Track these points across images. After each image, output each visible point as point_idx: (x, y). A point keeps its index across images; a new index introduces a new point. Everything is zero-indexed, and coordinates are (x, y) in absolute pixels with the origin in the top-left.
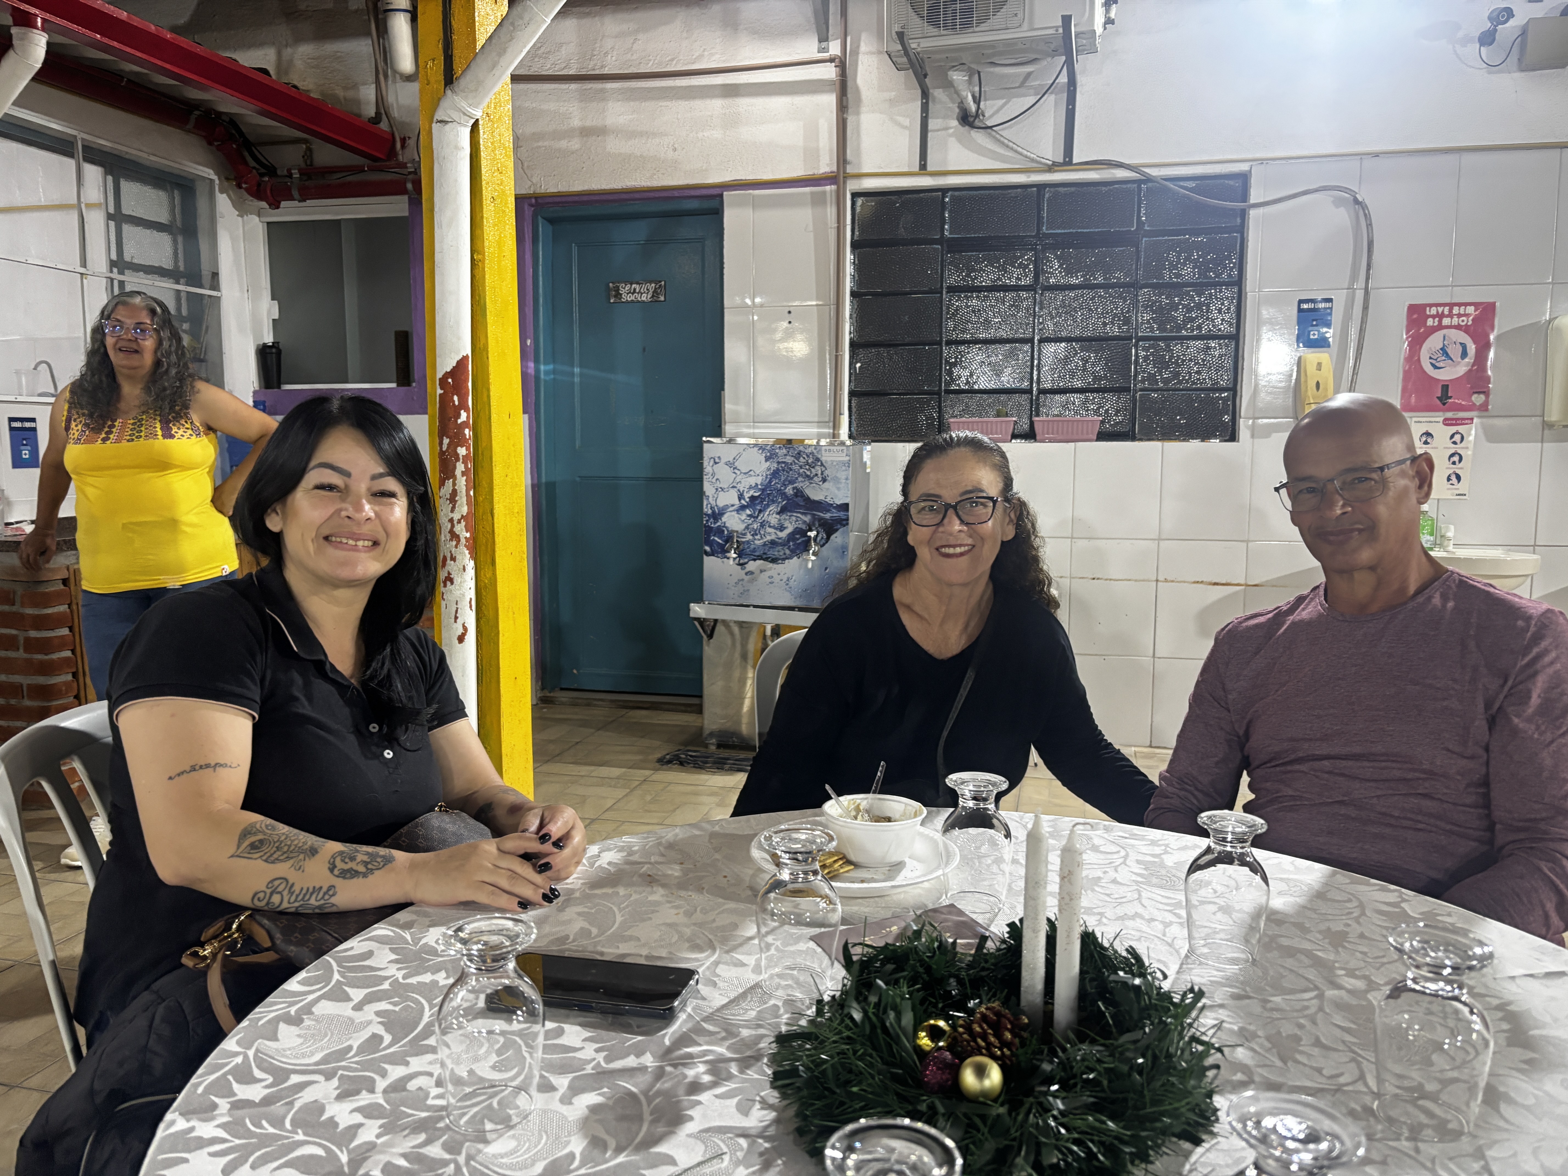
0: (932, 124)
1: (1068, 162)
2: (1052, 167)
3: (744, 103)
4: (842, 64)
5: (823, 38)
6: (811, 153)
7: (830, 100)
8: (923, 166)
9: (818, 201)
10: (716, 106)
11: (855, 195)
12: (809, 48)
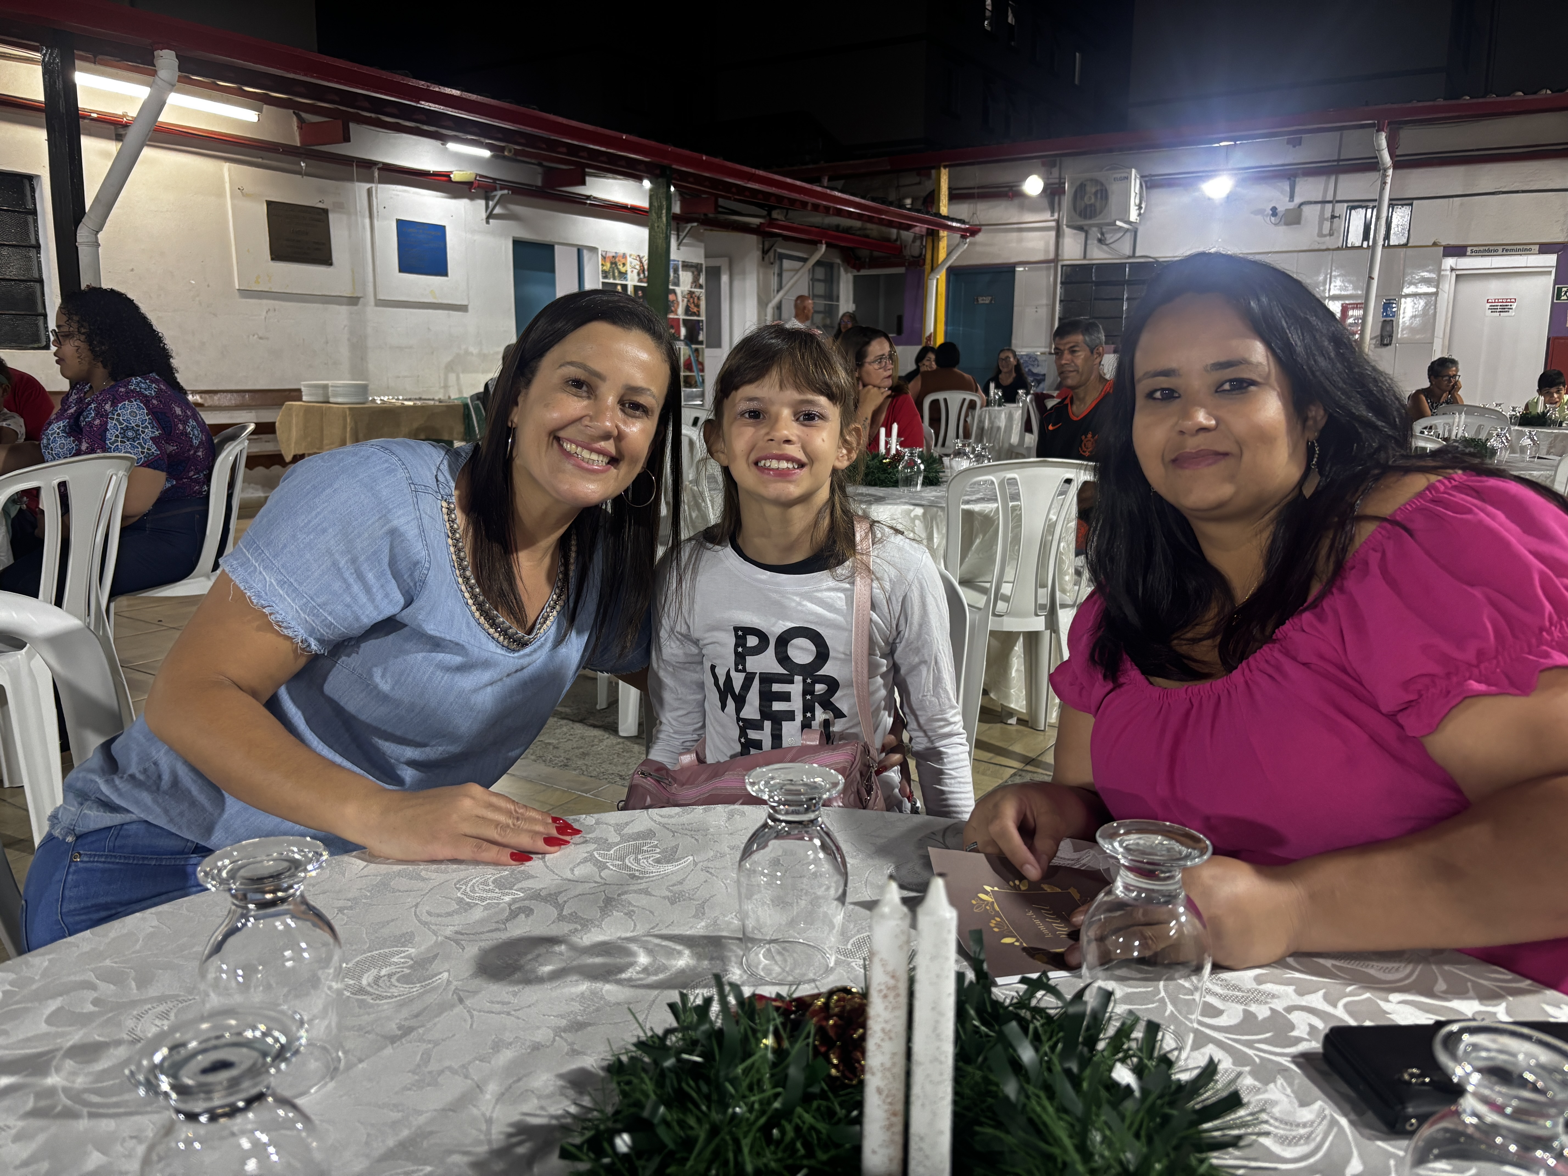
0: (1089, 242)
1: (1134, 256)
2: (1129, 257)
3: (1025, 234)
4: (1058, 221)
5: (1053, 213)
6: (1047, 251)
7: (1053, 234)
8: (1085, 258)
9: (1048, 269)
10: (1015, 235)
11: (1062, 266)
12: (1047, 215)
